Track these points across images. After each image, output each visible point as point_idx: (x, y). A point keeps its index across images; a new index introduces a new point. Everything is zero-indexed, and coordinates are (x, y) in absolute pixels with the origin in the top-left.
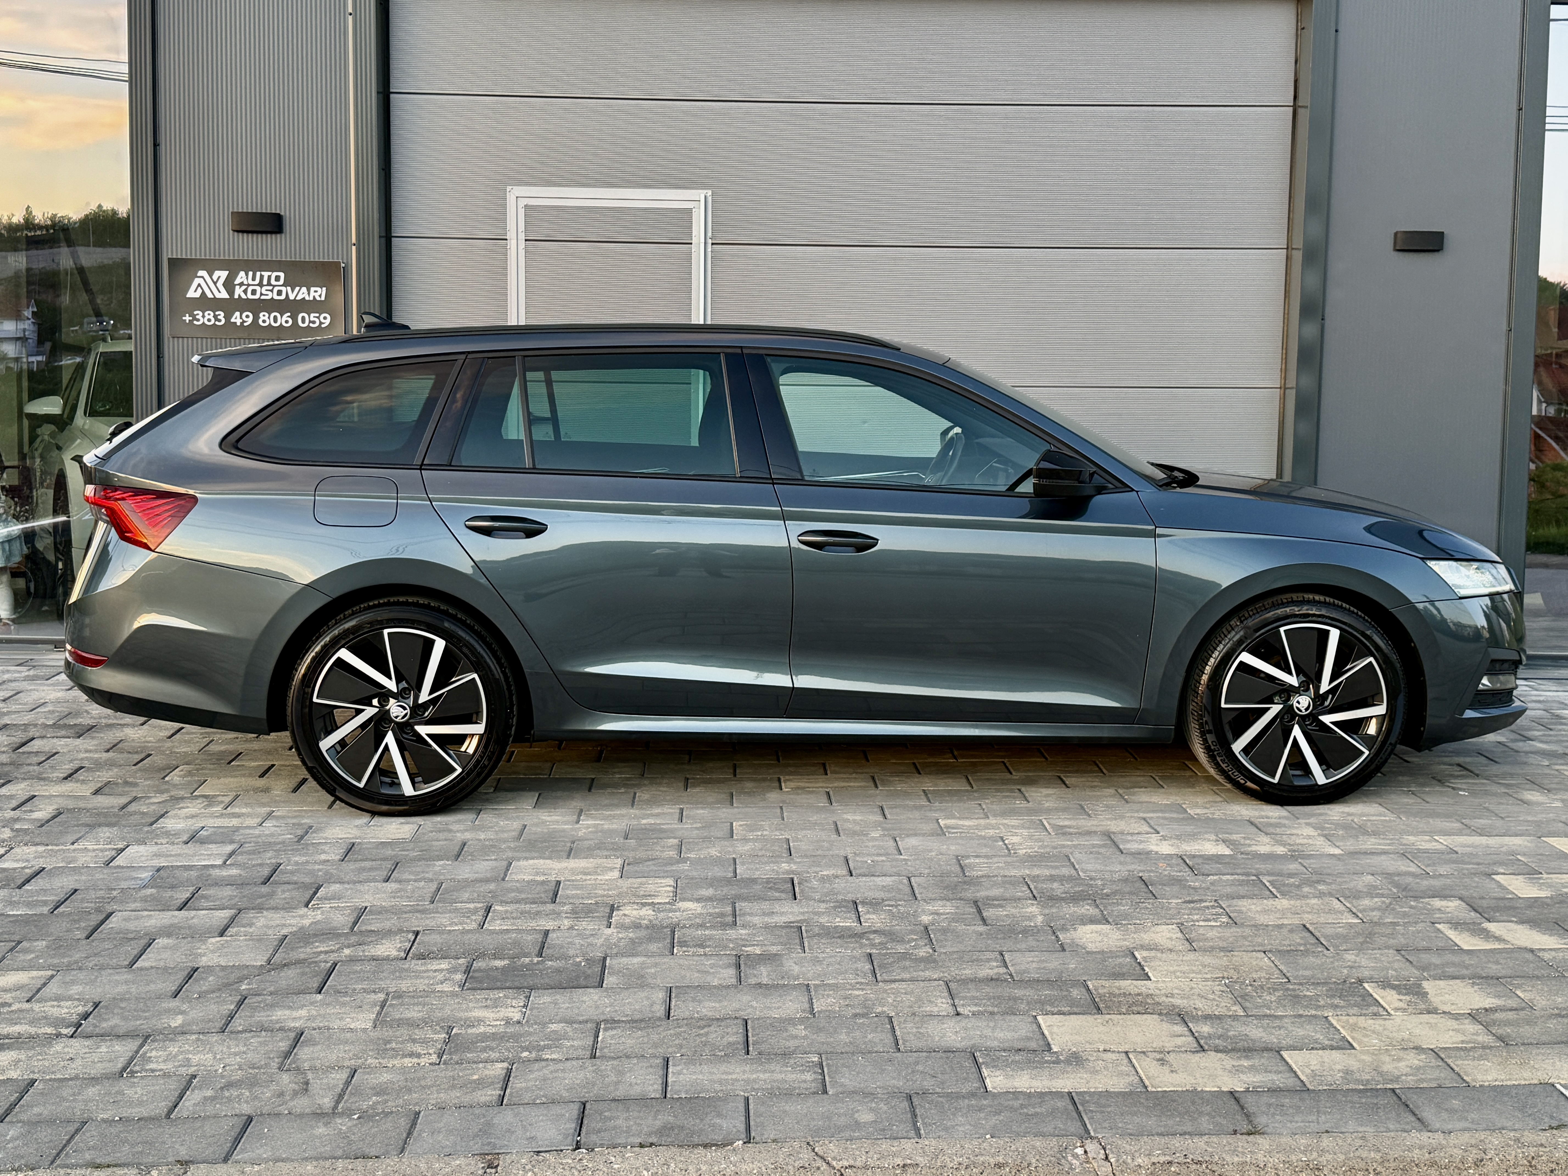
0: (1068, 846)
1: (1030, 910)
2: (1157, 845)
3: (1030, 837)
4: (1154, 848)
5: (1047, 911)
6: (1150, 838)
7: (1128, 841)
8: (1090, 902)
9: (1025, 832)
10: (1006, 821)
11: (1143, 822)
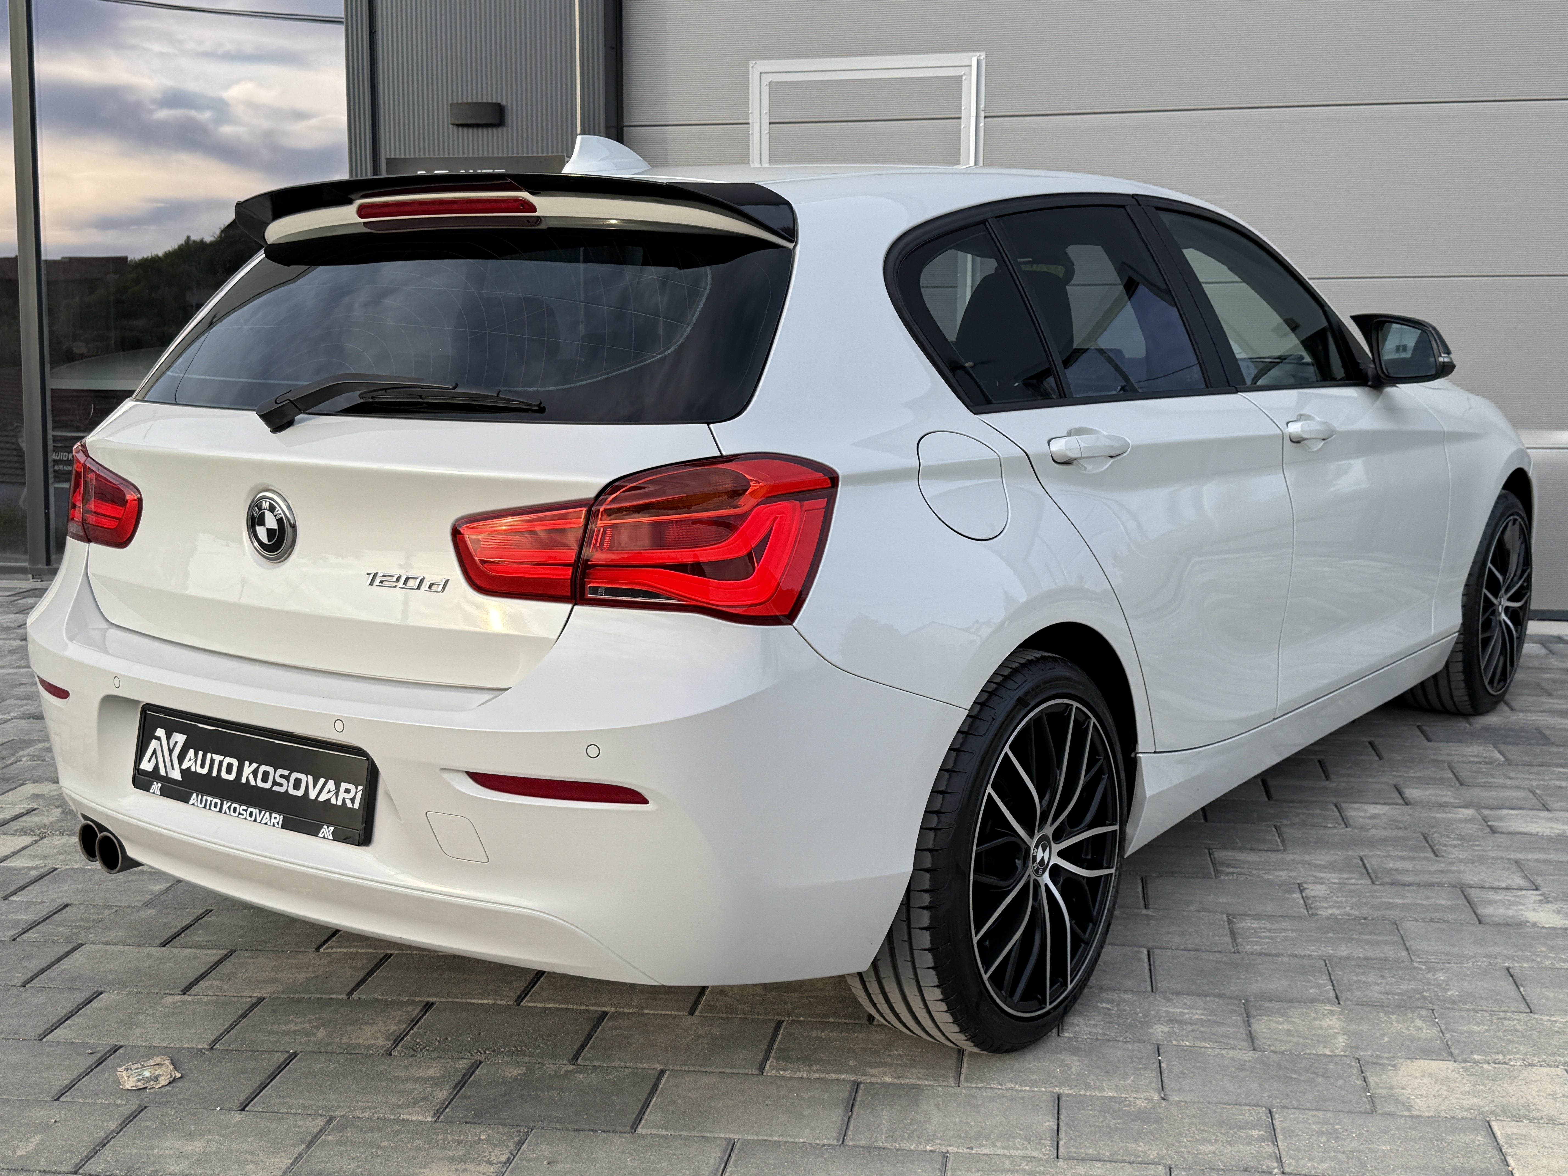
0: (1398, 906)
1: (1325, 1023)
2: (1534, 910)
3: (1342, 886)
4: (1531, 916)
5: (1352, 1027)
6: (1524, 897)
7: (1490, 903)
8: (1424, 1012)
9: (1334, 877)
10: (1307, 858)
11: (1514, 868)
